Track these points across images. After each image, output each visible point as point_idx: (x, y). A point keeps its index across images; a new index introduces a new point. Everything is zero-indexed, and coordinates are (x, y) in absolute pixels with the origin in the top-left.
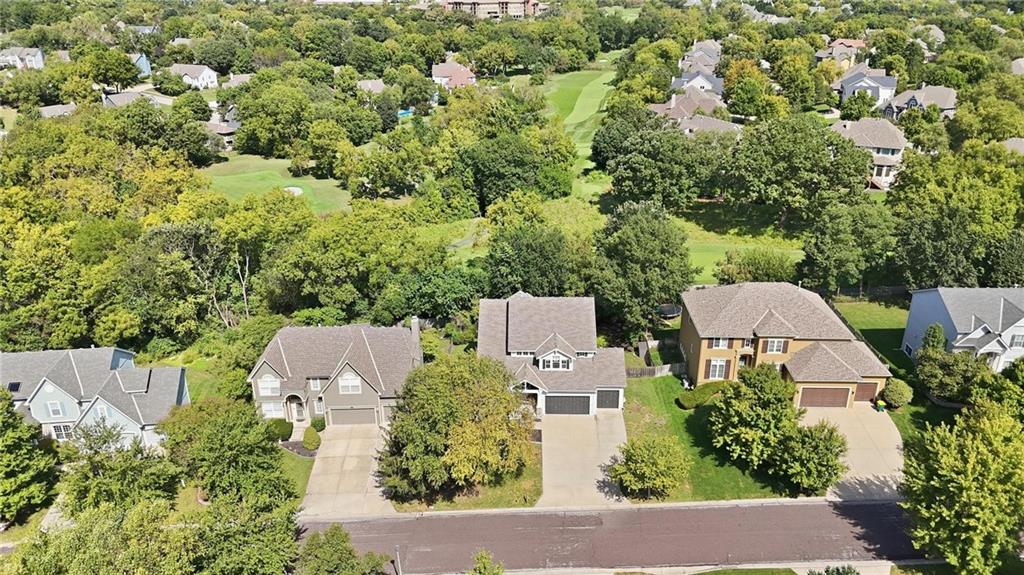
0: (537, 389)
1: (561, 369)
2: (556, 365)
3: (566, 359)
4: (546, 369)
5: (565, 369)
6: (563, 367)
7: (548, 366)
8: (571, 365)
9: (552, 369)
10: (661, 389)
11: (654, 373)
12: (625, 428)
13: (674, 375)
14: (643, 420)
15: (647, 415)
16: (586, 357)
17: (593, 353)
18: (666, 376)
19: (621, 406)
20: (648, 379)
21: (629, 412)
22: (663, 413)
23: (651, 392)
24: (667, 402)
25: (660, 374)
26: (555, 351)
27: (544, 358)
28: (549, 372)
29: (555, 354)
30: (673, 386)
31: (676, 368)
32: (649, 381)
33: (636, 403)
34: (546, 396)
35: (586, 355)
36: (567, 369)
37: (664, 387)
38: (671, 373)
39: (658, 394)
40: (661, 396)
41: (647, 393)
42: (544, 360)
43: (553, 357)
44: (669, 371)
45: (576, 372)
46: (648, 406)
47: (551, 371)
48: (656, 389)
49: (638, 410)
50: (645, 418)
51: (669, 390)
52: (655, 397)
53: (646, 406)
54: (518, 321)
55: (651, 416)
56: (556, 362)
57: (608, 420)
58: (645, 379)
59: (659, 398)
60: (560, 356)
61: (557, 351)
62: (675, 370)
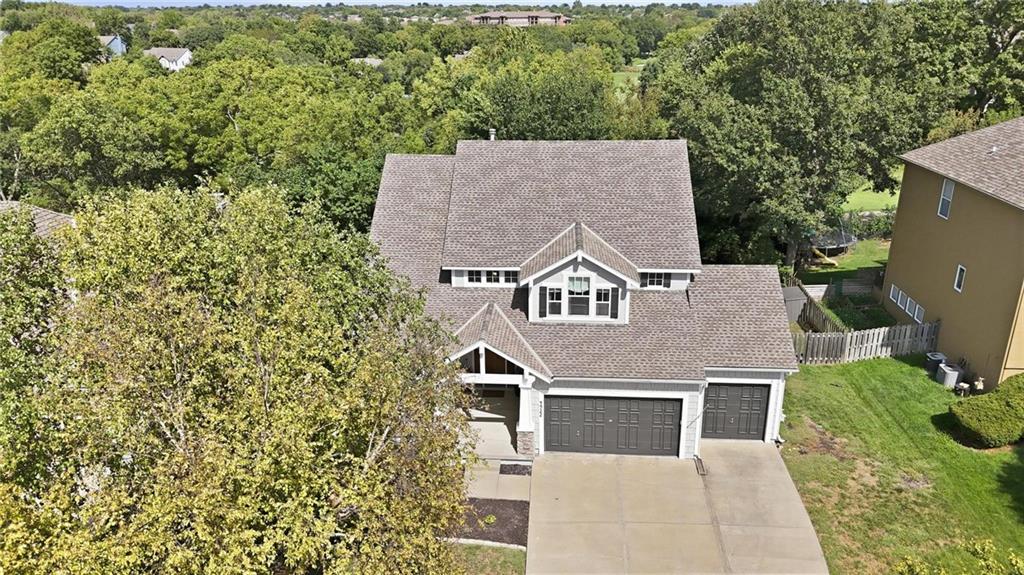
0: (520, 371)
1: (592, 318)
2: (579, 305)
3: (608, 286)
4: (551, 318)
5: (607, 319)
6: (601, 311)
7: (556, 309)
8: (624, 306)
9: (565, 316)
10: (874, 390)
11: (842, 351)
12: (802, 505)
13: (896, 357)
14: (853, 479)
15: (859, 463)
16: (666, 289)
17: (689, 277)
18: (878, 358)
19: (772, 434)
20: (824, 367)
21: (801, 453)
22: (910, 456)
23: (845, 398)
24: (905, 425)
25: (857, 354)
26: (576, 258)
27: (544, 284)
28: (558, 325)
29: (575, 270)
30: (906, 382)
31: (902, 338)
32: (828, 370)
33: (812, 427)
34: (546, 396)
35: (667, 281)
36: (612, 317)
37: (879, 385)
38: (889, 349)
39: (868, 404)
40: (880, 409)
41: (835, 400)
42: (543, 290)
43: (571, 279)
44: (882, 346)
45: (637, 328)
46: (851, 436)
47: (563, 325)
48: (859, 390)
49: (827, 447)
50: (857, 472)
51: (898, 394)
52: (863, 412)
53: (846, 434)
54: (476, 195)
55: (873, 467)
56: (580, 294)
57: (741, 474)
58: (818, 367)
59: (877, 415)
60: (593, 276)
61: (583, 258)
62: (900, 342)
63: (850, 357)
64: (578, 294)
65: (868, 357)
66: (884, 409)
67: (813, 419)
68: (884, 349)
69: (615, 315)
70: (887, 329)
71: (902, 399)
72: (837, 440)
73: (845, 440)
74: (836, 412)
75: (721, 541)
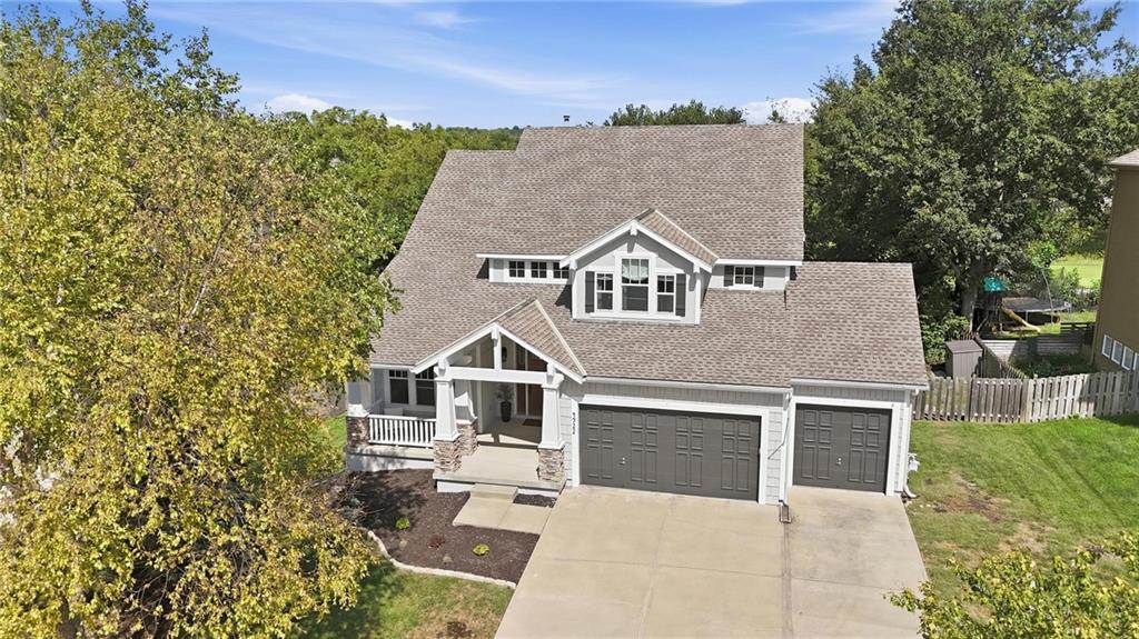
0: (544, 367)
1: (652, 314)
2: (636, 298)
3: (674, 271)
4: (599, 314)
5: (671, 317)
6: (664, 305)
7: (606, 303)
8: (693, 298)
9: (617, 312)
10: (1063, 452)
11: (1022, 404)
12: (923, 567)
13: (1102, 416)
14: (1008, 543)
15: (1023, 528)
16: (757, 288)
17: (788, 272)
18: (1076, 417)
19: (896, 483)
20: (995, 426)
21: (937, 510)
22: (1101, 523)
23: (1018, 457)
24: (1101, 489)
25: (1044, 411)
26: (629, 232)
27: (591, 267)
28: (608, 323)
29: (630, 250)
30: (1110, 443)
31: (1109, 388)
32: (1001, 429)
33: (961, 484)
34: (582, 407)
35: (760, 279)
36: (677, 314)
37: (1071, 446)
38: (1092, 406)
39: (1052, 465)
40: (1067, 470)
41: (1003, 458)
42: (590, 275)
43: (625, 262)
44: (1080, 400)
45: (709, 329)
46: (1018, 497)
47: (615, 323)
48: (1040, 451)
49: (977, 505)
50: (1016, 536)
51: (1097, 455)
52: (1041, 472)
53: (1009, 494)
54: (534, 181)
55: (1043, 531)
56: (637, 282)
57: (841, 526)
58: (987, 426)
59: (1062, 478)
60: (652, 257)
61: (639, 232)
62: (1108, 395)
63: (1036, 414)
64: (633, 282)
65: (1060, 415)
66: (1072, 471)
67: (965, 476)
68: (1084, 405)
69: (681, 312)
70: (1087, 376)
71: (1102, 460)
72: (994, 500)
73: (1008, 501)
74: (999, 470)
75: (788, 597)
